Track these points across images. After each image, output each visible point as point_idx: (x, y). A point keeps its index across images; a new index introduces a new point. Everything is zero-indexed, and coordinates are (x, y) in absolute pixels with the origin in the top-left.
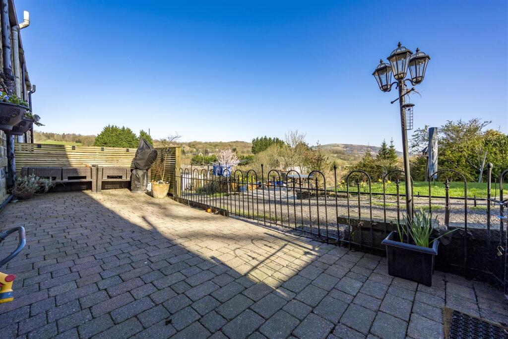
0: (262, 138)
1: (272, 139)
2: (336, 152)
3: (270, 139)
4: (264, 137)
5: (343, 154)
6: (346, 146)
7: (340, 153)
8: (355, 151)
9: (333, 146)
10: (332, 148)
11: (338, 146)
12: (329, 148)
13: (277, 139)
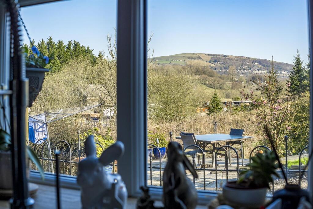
0: (43, 42)
1: (66, 43)
2: (198, 71)
3: (60, 43)
4: (46, 41)
5: (211, 75)
6: (215, 58)
7: (204, 73)
8: (233, 69)
9: (189, 58)
10: (188, 62)
11: (199, 58)
12: (181, 62)
13: (76, 45)
